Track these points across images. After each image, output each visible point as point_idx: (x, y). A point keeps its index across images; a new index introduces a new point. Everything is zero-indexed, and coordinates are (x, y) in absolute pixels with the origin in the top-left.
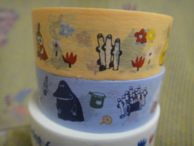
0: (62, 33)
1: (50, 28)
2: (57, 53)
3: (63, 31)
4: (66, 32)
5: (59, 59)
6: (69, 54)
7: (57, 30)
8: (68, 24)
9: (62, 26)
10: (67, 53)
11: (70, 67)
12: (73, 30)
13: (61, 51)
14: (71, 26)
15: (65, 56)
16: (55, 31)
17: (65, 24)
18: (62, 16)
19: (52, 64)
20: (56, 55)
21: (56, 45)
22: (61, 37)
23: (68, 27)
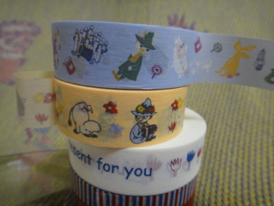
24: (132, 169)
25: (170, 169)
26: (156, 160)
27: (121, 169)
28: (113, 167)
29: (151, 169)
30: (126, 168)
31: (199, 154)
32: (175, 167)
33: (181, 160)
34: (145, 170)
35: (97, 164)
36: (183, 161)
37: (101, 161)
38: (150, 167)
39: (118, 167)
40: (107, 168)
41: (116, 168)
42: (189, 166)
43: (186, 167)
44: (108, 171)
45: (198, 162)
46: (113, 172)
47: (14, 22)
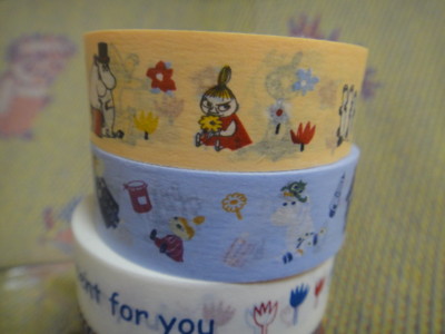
0: (295, 87)
1: (268, 77)
2: (278, 128)
3: (299, 83)
4: (303, 84)
5: (283, 139)
6: (304, 126)
7: (286, 82)
8: (309, 70)
9: (298, 74)
10: (301, 125)
11: (302, 149)
12: (316, 80)
13: (288, 122)
14: (314, 73)
15: (296, 132)
16: (280, 84)
17: (305, 70)
18: (300, 54)
19: (263, 153)
20: (277, 132)
21: (280, 112)
22: (293, 94)
23: (308, 74)
24: (174, 320)
25: (253, 323)
26: (221, 304)
27: (152, 318)
28: (139, 313)
29: (212, 323)
30: (161, 318)
31: (318, 290)
32: (262, 319)
33: (276, 304)
34: (200, 323)
35: (110, 303)
36: (280, 307)
37: (116, 298)
38: (210, 318)
39: (146, 315)
40: (126, 313)
41: (143, 316)
42: (295, 316)
43: (290, 316)
44: (129, 319)
45: (316, 305)
46: (138, 322)
47: (38, 37)
